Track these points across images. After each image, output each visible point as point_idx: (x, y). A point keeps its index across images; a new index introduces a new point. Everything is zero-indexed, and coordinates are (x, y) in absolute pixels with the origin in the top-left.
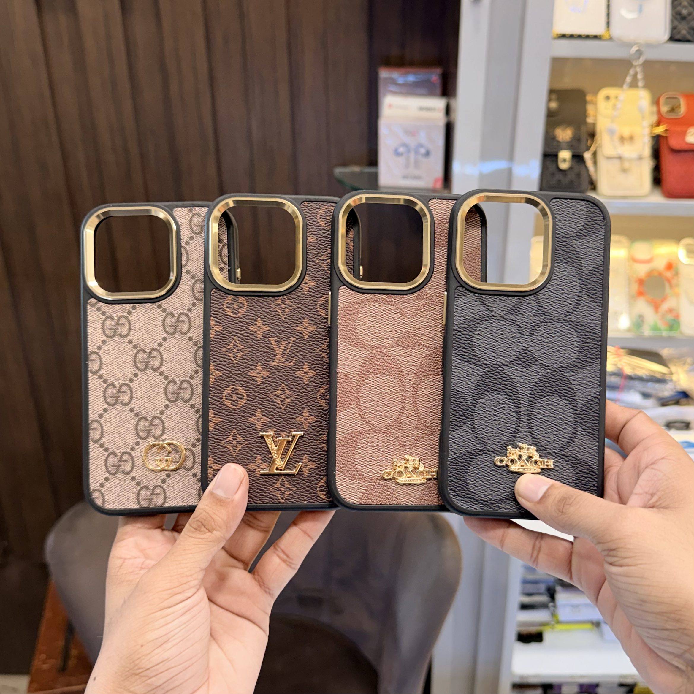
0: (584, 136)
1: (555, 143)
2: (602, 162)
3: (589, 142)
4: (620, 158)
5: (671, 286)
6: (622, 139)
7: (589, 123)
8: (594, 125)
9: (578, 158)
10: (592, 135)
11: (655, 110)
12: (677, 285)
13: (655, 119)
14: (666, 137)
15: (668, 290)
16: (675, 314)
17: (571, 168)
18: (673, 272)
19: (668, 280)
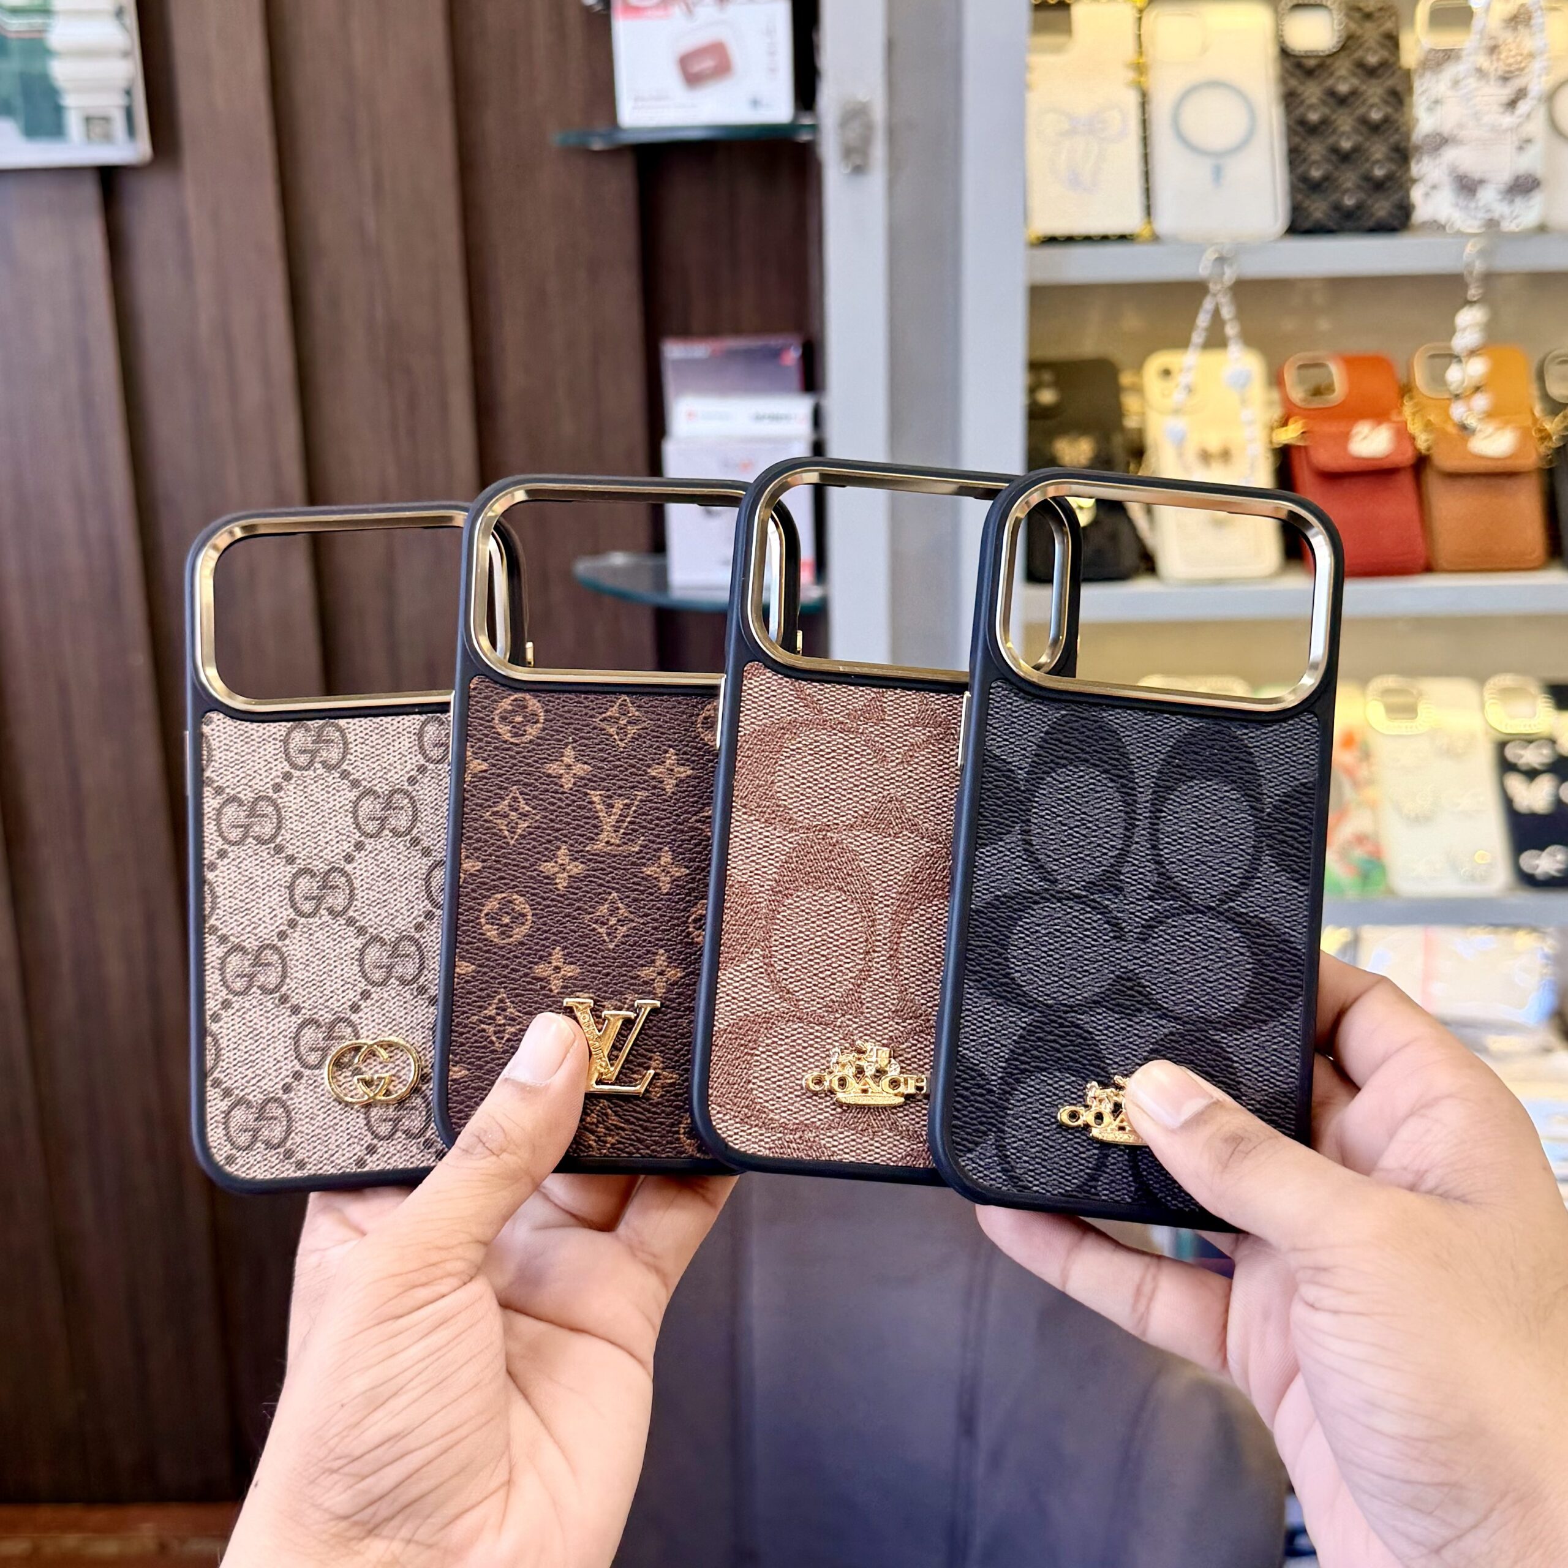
5: (1356, 784)
7: (1128, 429)
8: (1140, 431)
10: (1138, 452)
11: (1275, 395)
12: (1370, 782)
13: (1277, 413)
14: (1305, 448)
15: (1349, 794)
16: (1371, 847)
17: (1095, 523)
18: (1357, 753)
19: (1349, 772)
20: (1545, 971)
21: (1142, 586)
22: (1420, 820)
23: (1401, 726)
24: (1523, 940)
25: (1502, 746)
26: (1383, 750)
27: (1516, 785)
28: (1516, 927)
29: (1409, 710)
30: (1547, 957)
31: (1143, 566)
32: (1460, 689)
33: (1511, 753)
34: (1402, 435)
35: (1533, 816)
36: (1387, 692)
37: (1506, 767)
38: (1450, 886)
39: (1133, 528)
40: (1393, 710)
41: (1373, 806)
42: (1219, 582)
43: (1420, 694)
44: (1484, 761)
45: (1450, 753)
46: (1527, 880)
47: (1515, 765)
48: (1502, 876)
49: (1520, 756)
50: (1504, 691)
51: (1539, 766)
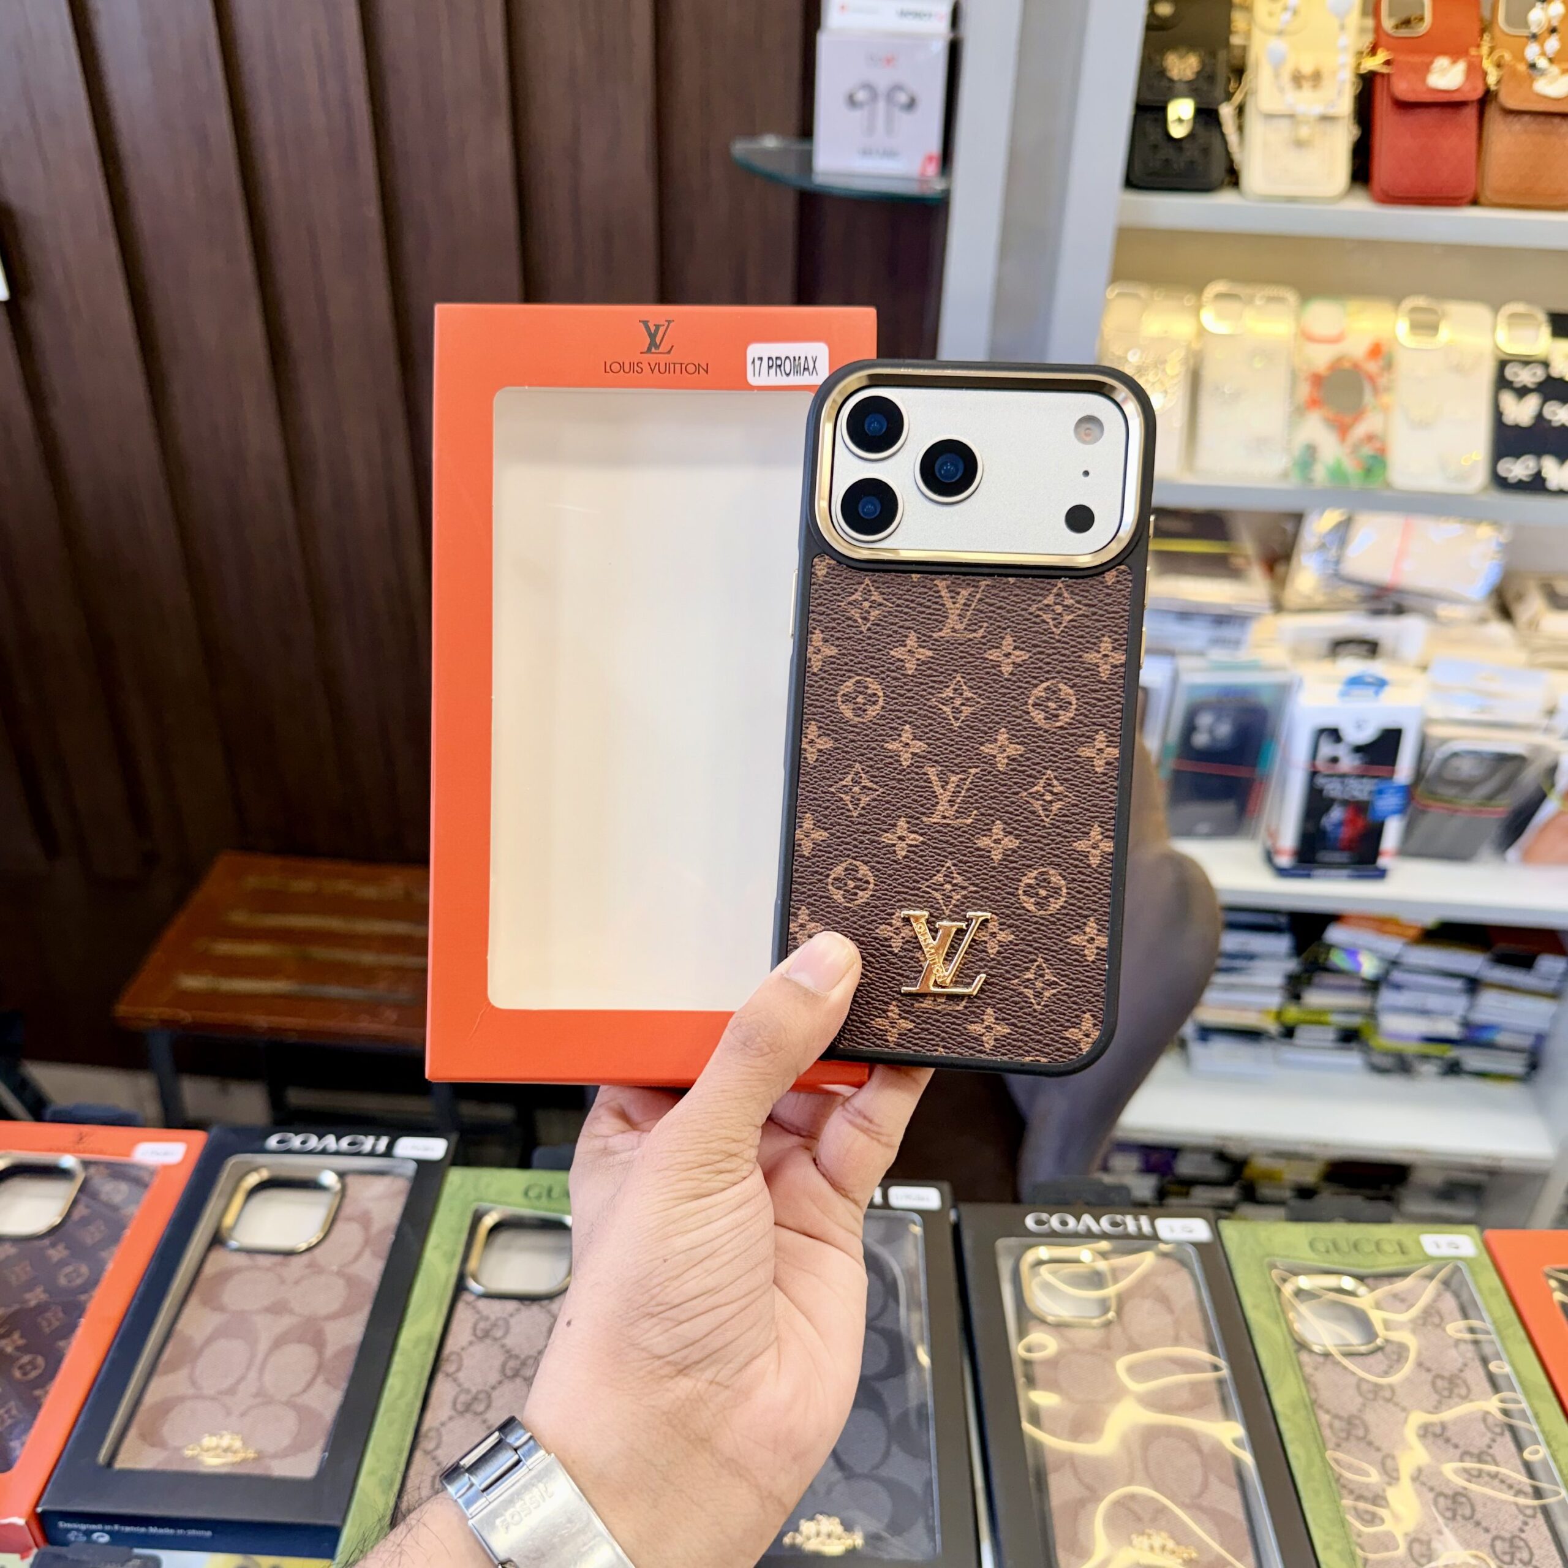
0: (1222, 71)
1: (1164, 83)
2: (1255, 125)
3: (1232, 85)
4: (1291, 116)
6: (1298, 79)
7: (1234, 46)
8: (1244, 49)
9: (1207, 116)
10: (1239, 72)
11: (1370, 23)
12: (1388, 389)
13: (1368, 39)
14: (1388, 75)
15: (1368, 397)
16: (1378, 445)
17: (1191, 136)
18: (1381, 363)
19: (1371, 379)
20: (1496, 556)
21: (1225, 198)
22: (1423, 425)
23: (1422, 341)
24: (1485, 532)
25: (1503, 364)
26: (1404, 363)
27: (1508, 400)
28: (1480, 520)
29: (1432, 328)
30: (1500, 544)
31: (1227, 179)
32: (1480, 312)
33: (1510, 372)
34: (1475, 70)
35: (1517, 427)
36: (1414, 310)
37: (1502, 383)
38: (1435, 483)
39: (1225, 142)
40: (1417, 327)
41: (1386, 410)
42: (1292, 199)
43: (1444, 315)
44: (1486, 375)
45: (1458, 369)
46: (1501, 483)
47: (1511, 383)
48: (1480, 477)
49: (1516, 374)
50: (1513, 316)
51: (1530, 386)
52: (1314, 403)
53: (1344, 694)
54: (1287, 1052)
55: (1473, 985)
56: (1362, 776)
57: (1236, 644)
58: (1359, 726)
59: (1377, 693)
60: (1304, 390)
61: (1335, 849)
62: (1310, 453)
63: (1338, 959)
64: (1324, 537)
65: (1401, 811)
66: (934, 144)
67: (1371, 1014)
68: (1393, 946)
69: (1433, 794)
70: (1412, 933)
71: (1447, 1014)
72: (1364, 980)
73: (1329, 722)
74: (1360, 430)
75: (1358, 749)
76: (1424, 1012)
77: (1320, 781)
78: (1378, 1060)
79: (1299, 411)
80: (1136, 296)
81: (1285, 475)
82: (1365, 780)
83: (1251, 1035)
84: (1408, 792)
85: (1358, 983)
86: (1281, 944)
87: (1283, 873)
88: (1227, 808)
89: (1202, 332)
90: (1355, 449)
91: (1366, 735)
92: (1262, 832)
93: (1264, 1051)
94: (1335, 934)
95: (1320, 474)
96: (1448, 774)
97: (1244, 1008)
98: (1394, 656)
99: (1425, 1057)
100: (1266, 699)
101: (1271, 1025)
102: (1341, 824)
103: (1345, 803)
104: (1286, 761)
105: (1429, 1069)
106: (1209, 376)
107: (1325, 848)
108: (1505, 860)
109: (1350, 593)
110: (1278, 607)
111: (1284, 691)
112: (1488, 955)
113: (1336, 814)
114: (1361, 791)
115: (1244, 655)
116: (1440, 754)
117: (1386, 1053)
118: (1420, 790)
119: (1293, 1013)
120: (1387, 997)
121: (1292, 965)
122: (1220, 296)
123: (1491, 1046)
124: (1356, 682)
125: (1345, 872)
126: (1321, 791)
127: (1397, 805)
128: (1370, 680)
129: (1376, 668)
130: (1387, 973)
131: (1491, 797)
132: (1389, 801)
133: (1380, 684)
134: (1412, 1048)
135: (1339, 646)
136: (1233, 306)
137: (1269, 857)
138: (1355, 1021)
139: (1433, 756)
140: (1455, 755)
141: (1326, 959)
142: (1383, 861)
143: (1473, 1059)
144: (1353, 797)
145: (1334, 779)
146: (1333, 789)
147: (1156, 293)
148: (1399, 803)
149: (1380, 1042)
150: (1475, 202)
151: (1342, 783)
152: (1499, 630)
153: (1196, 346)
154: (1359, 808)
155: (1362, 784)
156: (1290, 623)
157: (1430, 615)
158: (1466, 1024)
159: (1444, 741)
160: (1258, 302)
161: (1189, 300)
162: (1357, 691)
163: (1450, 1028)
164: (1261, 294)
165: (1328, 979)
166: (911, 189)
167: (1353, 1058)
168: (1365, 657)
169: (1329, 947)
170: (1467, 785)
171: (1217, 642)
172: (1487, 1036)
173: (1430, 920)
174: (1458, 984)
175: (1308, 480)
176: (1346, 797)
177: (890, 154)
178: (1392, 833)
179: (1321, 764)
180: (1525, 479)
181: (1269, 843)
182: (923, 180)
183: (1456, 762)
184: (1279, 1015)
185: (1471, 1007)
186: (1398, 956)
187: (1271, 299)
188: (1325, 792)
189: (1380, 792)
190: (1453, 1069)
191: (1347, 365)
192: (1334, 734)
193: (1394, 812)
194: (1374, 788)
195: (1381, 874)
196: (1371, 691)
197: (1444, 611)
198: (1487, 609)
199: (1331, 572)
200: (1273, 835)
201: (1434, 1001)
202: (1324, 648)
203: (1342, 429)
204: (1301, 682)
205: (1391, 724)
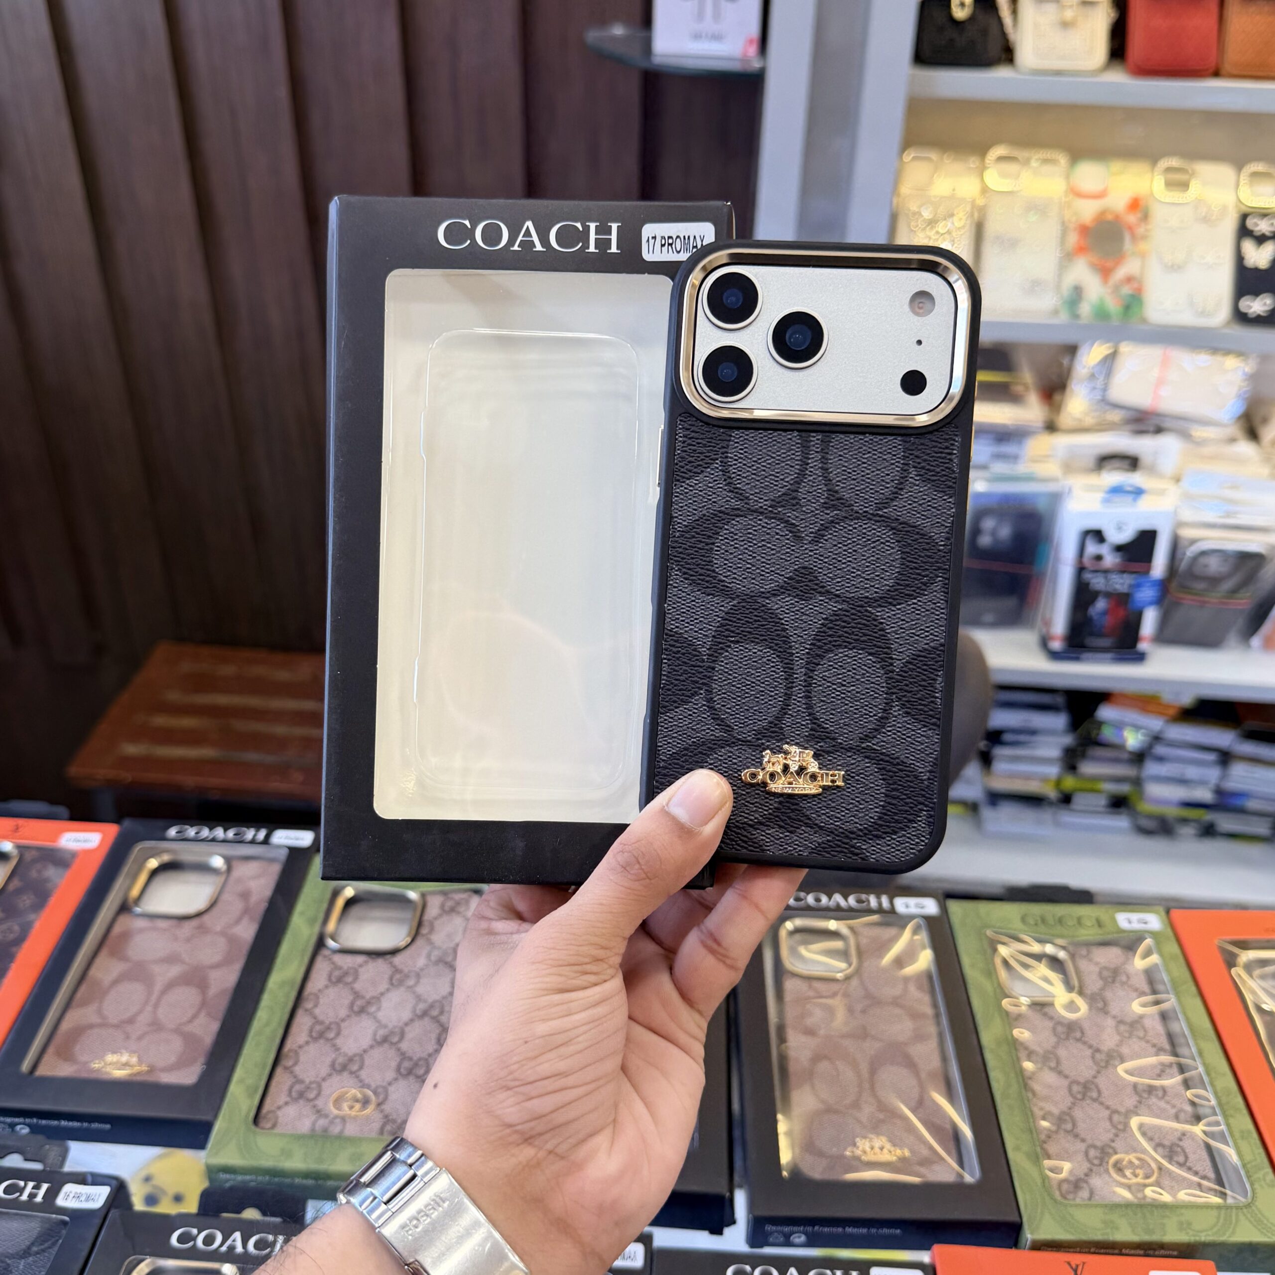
5: (1134, 238)
12: (1144, 238)
15: (1128, 245)
16: (1136, 285)
17: (972, 19)
18: (1139, 215)
19: (1130, 228)
20: (1242, 384)
21: (1002, 73)
22: (1175, 268)
23: (1175, 196)
24: (1231, 362)
25: (1244, 217)
26: (1158, 214)
27: (1248, 246)
28: (1227, 352)
29: (1184, 186)
30: (1245, 374)
31: (1004, 56)
32: (1223, 172)
33: (1250, 223)
35: (1256, 270)
36: (1169, 170)
37: (1244, 232)
38: (1187, 318)
39: (1000, 23)
40: (1170, 185)
41: (1143, 256)
42: (1059, 73)
43: (1193, 174)
44: (1229, 227)
45: (1206, 220)
46: (1241, 317)
47: (1252, 231)
48: (1223, 313)
49: (1257, 225)
50: (1255, 175)
51: (1268, 234)
52: (1081, 250)
53: (1106, 501)
54: (1066, 817)
55: (1225, 758)
56: (1123, 572)
57: (1015, 458)
58: (1119, 528)
59: (1135, 500)
60: (1073, 239)
61: (1100, 635)
62: (1078, 293)
63: (1107, 733)
64: (1093, 368)
65: (1159, 601)
66: (753, 28)
67: (1137, 782)
68: (1156, 724)
69: (1184, 588)
70: (1172, 712)
71: (1202, 783)
72: (1130, 753)
73: (1093, 524)
74: (1121, 273)
75: (1119, 548)
76: (1182, 781)
77: (1087, 576)
78: (1145, 823)
79: (1068, 257)
80: (928, 159)
81: (1056, 312)
82: (1125, 575)
83: (1033, 800)
84: (1164, 586)
85: (1125, 756)
86: (1059, 721)
87: (1055, 656)
88: (1010, 602)
89: (985, 190)
90: (1116, 289)
91: (1125, 536)
92: (1039, 623)
93: (1046, 814)
94: (1105, 712)
95: (1085, 309)
96: (1197, 570)
97: (1027, 777)
98: (1152, 471)
99: (1184, 821)
100: (1042, 505)
101: (1051, 793)
102: (1105, 613)
103: (1108, 595)
104: (1057, 560)
105: (1188, 831)
106: (992, 228)
107: (1092, 634)
108: (1249, 646)
109: (1115, 416)
110: (1051, 427)
111: (1056, 498)
112: (1238, 731)
113: (1101, 604)
114: (1122, 584)
115: (1022, 468)
116: (1191, 552)
117: (1150, 816)
118: (1174, 585)
119: (1069, 782)
120: (1151, 768)
121: (1068, 740)
122: (1001, 159)
123: (1242, 811)
124: (1116, 490)
125: (1109, 655)
126: (1088, 584)
127: (1153, 597)
128: (1129, 489)
129: (1136, 479)
130: (1150, 747)
131: (1234, 591)
132: (1146, 594)
133: (1138, 492)
134: (1172, 812)
135: (1105, 460)
136: (1012, 167)
137: (1044, 642)
138: (1124, 789)
139: (1184, 554)
140: (1204, 553)
141: (1098, 734)
142: (1143, 646)
143: (1226, 823)
144: (1115, 590)
145: (1098, 574)
146: (1098, 583)
147: (945, 156)
148: (1154, 594)
149: (1145, 807)
150: (1216, 74)
151: (1106, 578)
152: (1245, 448)
153: (980, 202)
154: (1122, 600)
155: (1122, 578)
156: (1061, 442)
157: (1185, 435)
158: (1219, 792)
159: (1193, 542)
160: (1034, 164)
161: (973, 162)
162: (1118, 498)
163: (1205, 795)
164: (1036, 157)
165: (1099, 752)
166: (735, 66)
167: (1122, 822)
168: (1128, 470)
169: (1100, 724)
170: (1214, 581)
171: (999, 457)
172: (1238, 802)
173: (1187, 700)
174: (1211, 757)
175: (1075, 316)
176: (1110, 589)
177: (717, 37)
178: (1150, 621)
179: (1086, 560)
180: (1262, 314)
181: (1044, 630)
182: (744, 59)
183: (1203, 560)
184: (1058, 783)
185: (1223, 777)
186: (1161, 732)
187: (1046, 161)
188: (1091, 585)
189: (1138, 586)
190: (1209, 831)
191: (1110, 217)
192: (1098, 535)
193: (1151, 603)
194: (1133, 582)
195: (1140, 657)
196: (1130, 498)
197: (1199, 432)
198: (1235, 430)
199: (1099, 397)
200: (1048, 623)
201: (1192, 772)
202: (1091, 463)
203: (1105, 272)
204: (1070, 490)
205: (1146, 526)
